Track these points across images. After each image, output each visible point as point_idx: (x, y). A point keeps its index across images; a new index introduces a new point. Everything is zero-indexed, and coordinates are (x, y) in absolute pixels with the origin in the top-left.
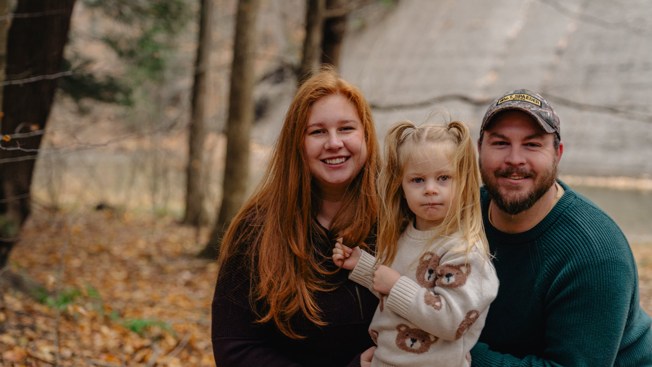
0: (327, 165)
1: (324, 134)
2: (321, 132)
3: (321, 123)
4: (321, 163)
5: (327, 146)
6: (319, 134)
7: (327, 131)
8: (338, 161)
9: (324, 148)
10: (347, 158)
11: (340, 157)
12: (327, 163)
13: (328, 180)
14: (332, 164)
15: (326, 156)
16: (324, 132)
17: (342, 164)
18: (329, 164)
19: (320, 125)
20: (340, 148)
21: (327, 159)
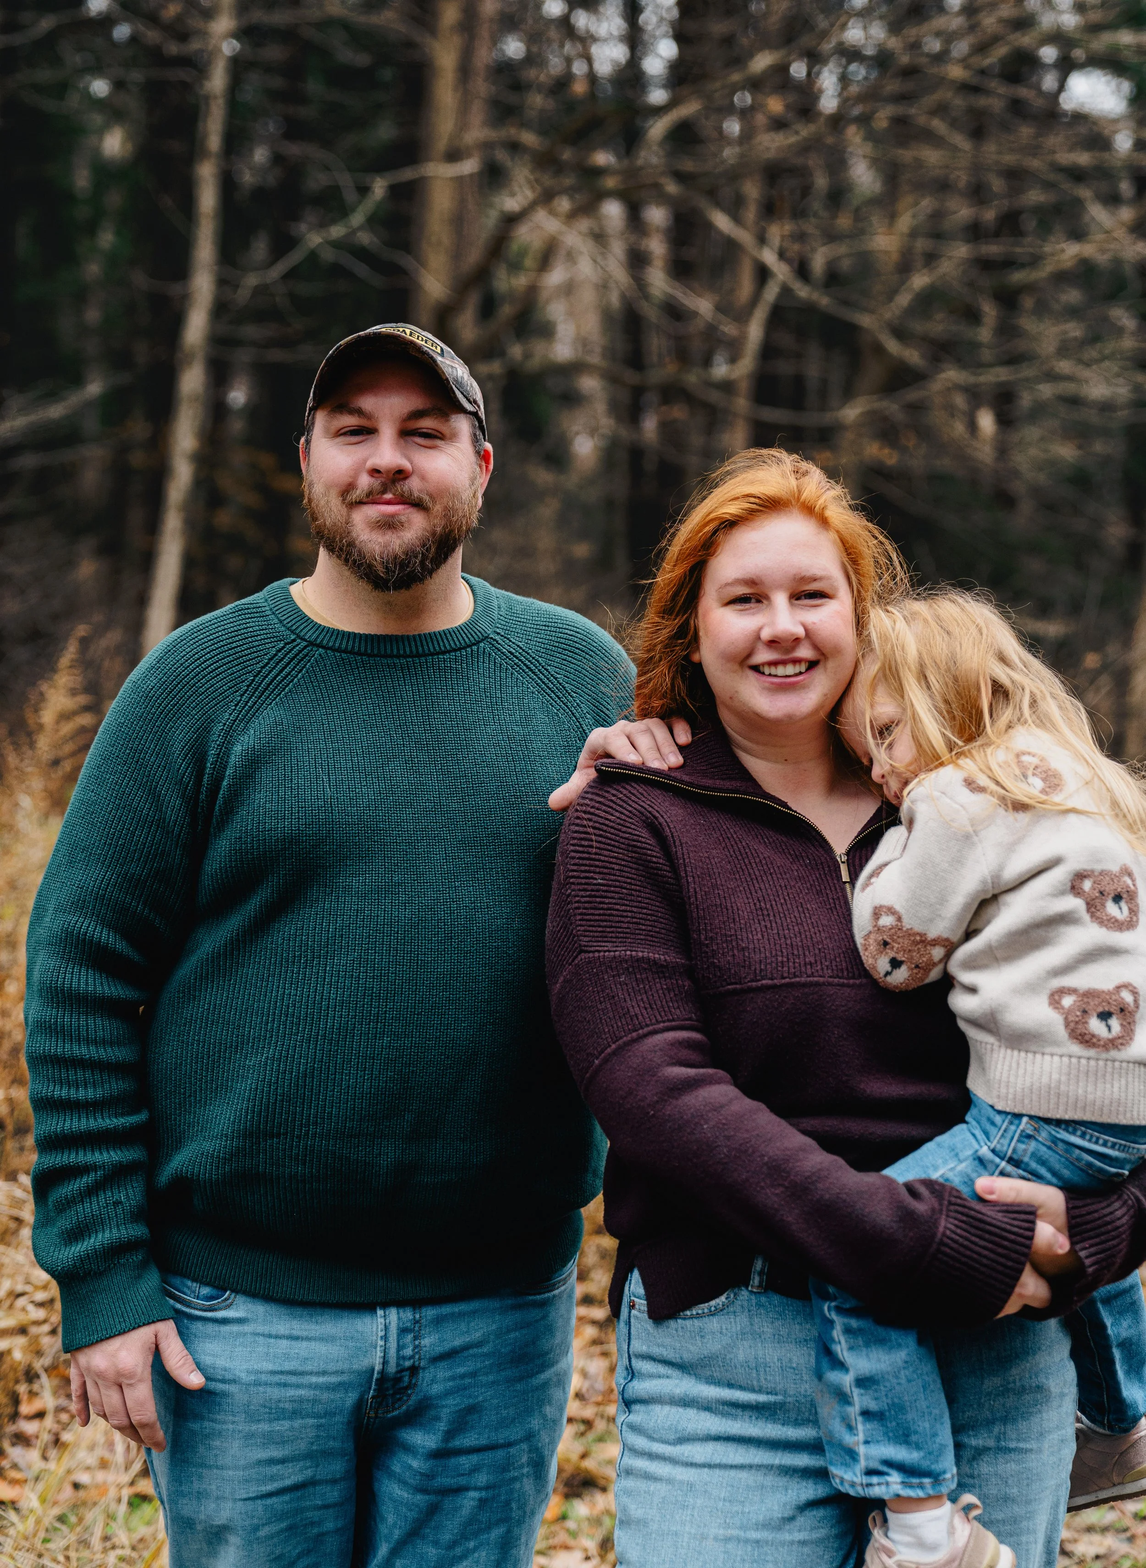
0: (764, 678)
1: (760, 605)
2: (753, 600)
3: (754, 577)
4: (751, 674)
5: (766, 634)
6: (747, 606)
7: (767, 598)
8: (790, 670)
9: (758, 638)
10: (812, 665)
11: (796, 661)
12: (763, 673)
13: (764, 714)
14: (776, 676)
15: (763, 656)
16: (759, 601)
17: (801, 678)
18: (770, 675)
19: (751, 582)
20: (797, 640)
21: (763, 664)
